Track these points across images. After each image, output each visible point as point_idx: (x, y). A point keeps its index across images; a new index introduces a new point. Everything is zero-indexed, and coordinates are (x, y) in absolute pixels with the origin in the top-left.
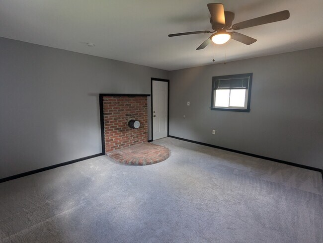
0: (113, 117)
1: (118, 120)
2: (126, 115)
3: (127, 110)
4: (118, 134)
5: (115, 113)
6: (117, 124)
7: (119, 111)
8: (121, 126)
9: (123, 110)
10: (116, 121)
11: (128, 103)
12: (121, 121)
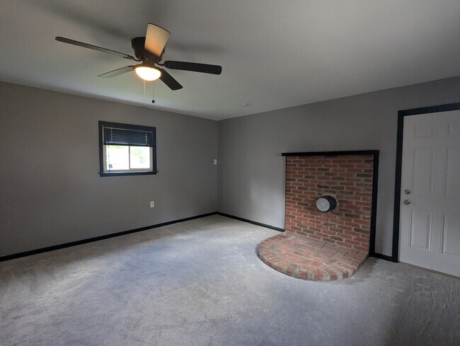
0: (297, 184)
1: (303, 192)
2: (318, 186)
3: (319, 178)
4: (302, 211)
5: (299, 180)
6: (303, 197)
7: (306, 177)
8: (309, 201)
9: (313, 177)
10: (301, 192)
11: (323, 167)
12: (308, 193)
